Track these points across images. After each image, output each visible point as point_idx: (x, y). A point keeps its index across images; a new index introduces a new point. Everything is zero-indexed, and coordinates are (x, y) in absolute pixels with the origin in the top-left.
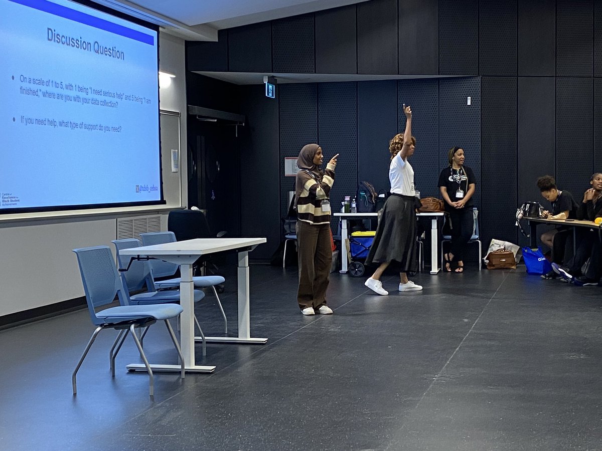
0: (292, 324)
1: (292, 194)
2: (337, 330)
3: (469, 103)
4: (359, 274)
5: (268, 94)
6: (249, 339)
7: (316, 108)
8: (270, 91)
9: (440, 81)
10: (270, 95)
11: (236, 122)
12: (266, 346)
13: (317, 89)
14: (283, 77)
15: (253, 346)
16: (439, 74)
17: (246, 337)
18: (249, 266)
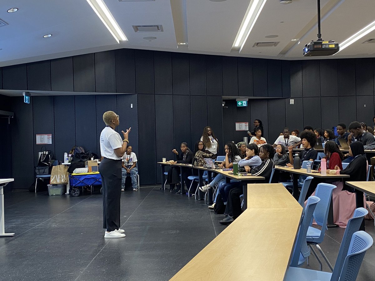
0: (32, 224)
1: (40, 153)
2: (56, 226)
3: (132, 107)
4: (77, 195)
5: (26, 101)
6: (4, 234)
7: (53, 108)
8: (27, 100)
9: (117, 96)
10: (27, 102)
11: (9, 116)
12: (14, 237)
13: (53, 99)
14: (34, 92)
15: (6, 238)
16: (116, 93)
17: (2, 233)
18: (4, 194)
